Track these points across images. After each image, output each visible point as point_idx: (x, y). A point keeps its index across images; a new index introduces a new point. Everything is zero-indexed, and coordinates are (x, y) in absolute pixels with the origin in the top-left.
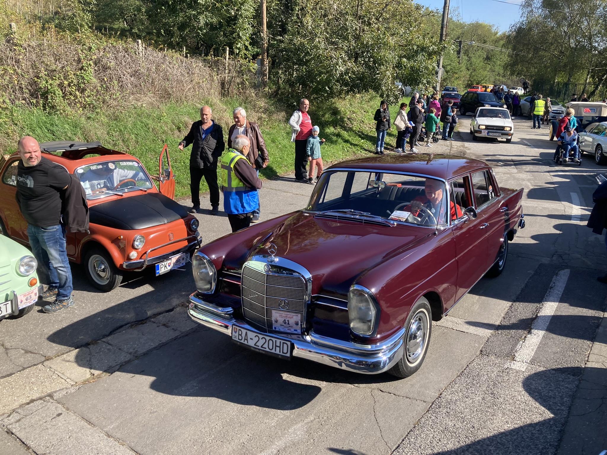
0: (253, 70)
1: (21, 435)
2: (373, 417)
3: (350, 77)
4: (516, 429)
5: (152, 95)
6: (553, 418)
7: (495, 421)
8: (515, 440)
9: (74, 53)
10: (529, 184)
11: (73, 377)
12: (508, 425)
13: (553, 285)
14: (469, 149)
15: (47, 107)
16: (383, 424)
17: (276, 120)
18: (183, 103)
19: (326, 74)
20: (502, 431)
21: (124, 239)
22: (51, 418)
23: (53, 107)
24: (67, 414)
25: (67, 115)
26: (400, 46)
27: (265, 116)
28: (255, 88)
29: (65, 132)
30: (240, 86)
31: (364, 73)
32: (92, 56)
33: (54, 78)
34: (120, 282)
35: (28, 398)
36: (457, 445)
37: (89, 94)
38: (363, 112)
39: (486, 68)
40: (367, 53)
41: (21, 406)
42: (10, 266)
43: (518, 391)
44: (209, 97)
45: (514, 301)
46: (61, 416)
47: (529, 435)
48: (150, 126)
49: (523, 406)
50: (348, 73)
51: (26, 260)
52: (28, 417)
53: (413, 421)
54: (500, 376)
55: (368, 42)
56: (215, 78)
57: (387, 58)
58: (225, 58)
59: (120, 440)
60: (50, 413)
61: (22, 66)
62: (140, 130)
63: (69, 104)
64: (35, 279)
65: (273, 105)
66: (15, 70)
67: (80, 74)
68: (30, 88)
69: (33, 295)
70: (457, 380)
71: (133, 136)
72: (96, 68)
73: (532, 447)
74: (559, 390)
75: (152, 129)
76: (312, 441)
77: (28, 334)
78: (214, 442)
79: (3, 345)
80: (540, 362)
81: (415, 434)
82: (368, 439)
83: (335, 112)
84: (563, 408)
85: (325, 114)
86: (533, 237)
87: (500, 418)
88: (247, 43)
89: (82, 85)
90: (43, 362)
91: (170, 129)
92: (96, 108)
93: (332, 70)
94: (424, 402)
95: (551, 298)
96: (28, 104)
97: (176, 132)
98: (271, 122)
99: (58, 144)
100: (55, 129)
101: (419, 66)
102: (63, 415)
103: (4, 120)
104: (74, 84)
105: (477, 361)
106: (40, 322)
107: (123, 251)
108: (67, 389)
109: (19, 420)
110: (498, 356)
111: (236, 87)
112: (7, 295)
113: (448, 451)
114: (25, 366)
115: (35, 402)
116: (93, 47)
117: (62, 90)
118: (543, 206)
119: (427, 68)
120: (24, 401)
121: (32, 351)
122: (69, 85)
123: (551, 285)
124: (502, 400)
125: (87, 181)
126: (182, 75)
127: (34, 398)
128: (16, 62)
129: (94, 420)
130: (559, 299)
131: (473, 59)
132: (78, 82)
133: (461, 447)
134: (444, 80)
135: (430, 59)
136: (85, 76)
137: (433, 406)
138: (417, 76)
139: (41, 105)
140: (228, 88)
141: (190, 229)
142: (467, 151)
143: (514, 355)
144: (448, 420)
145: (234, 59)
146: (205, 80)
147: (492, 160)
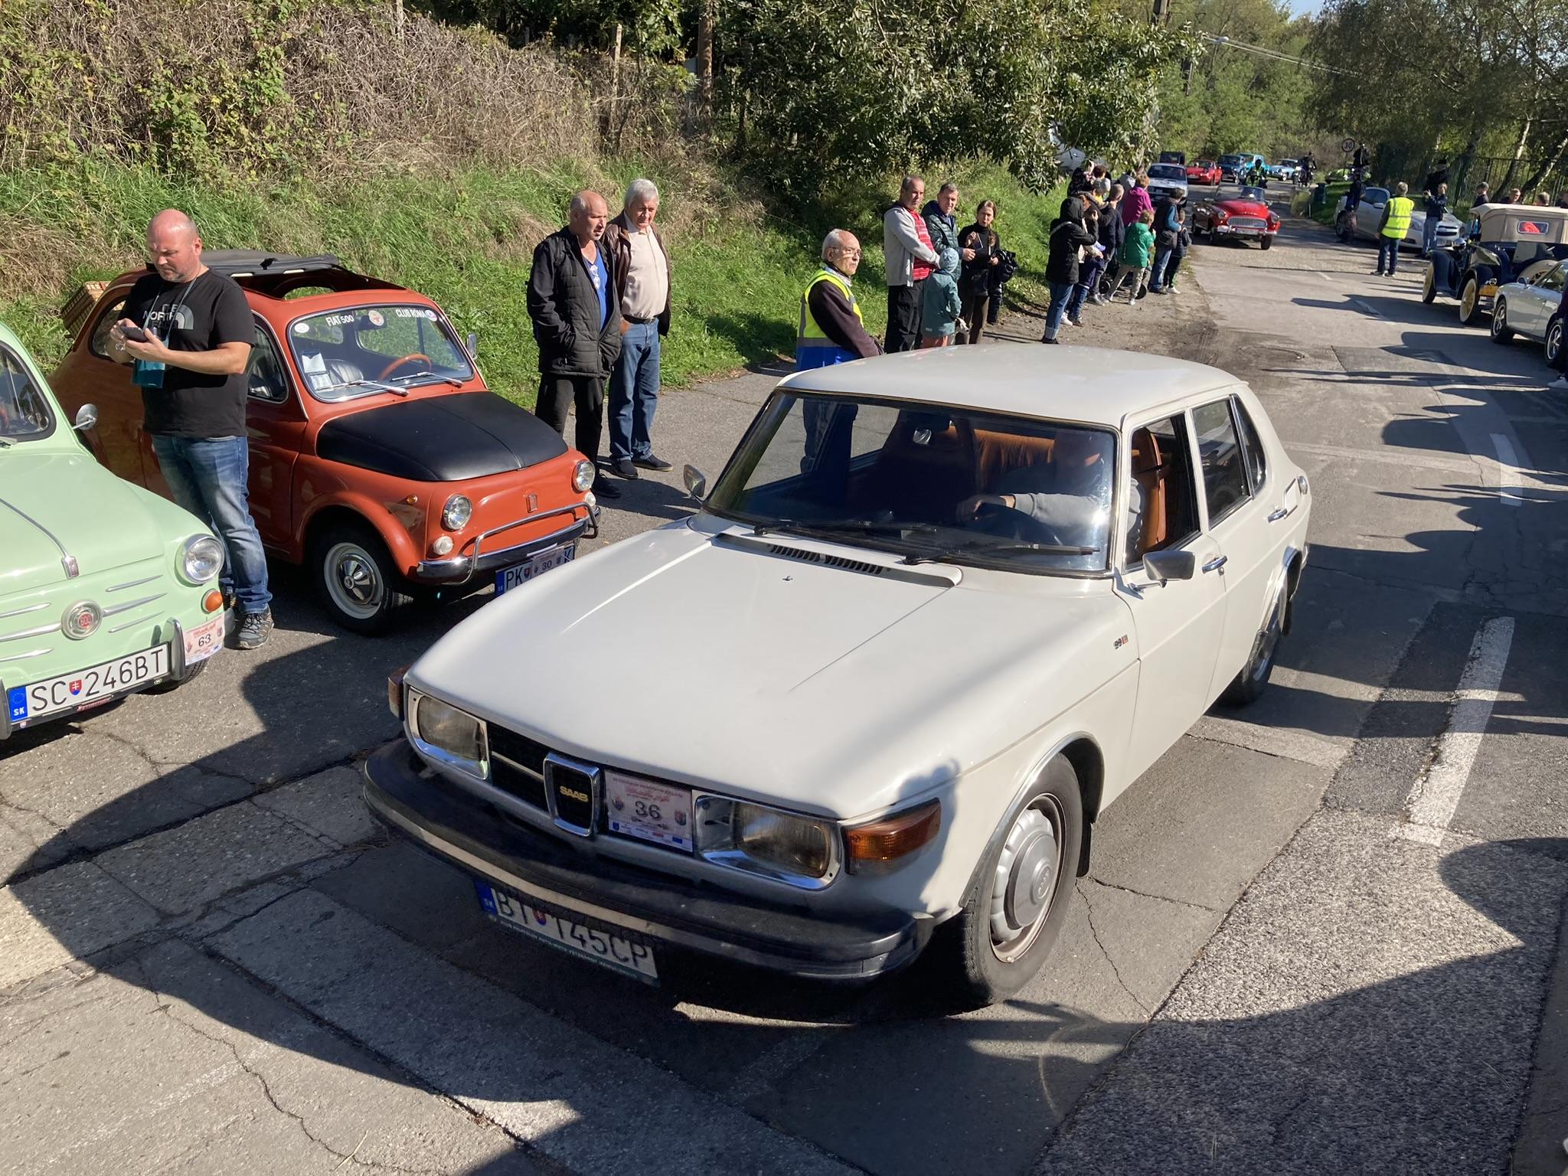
0: (685, 89)
1: (245, 960)
2: (1091, 937)
3: (932, 117)
4: (1435, 969)
5: (431, 143)
6: (1520, 948)
7: (1386, 954)
8: (1440, 996)
9: (236, 21)
10: (1384, 410)
11: (334, 831)
12: (1420, 964)
13: (1478, 652)
14: (1221, 318)
15: (169, 164)
16: (1119, 956)
17: (739, 223)
18: (508, 169)
19: (871, 106)
21: (420, 504)
22: (310, 922)
23: (184, 165)
24: (345, 914)
25: (220, 186)
26: (1064, 38)
27: (711, 210)
28: (686, 137)
29: (219, 231)
30: (649, 129)
31: (969, 108)
32: (280, 35)
33: (186, 86)
35: (237, 878)
36: (1305, 1004)
37: (274, 134)
39: (1253, 107)
40: (982, 55)
41: (226, 895)
42: (162, 560)
43: (1432, 890)
44: (572, 156)
45: (1386, 687)
46: (334, 919)
48: (427, 224)
49: (1447, 922)
50: (932, 106)
52: (250, 920)
53: (1189, 952)
54: (1383, 856)
55: (985, 24)
56: (586, 105)
57: (1030, 71)
58: (612, 53)
60: (304, 911)
61: (105, 51)
62: (403, 233)
63: (226, 159)
64: (214, 596)
65: (731, 183)
66: (87, 62)
67: (250, 78)
68: (124, 109)
69: (214, 632)
70: (1279, 865)
71: (386, 249)
72: (291, 67)
73: (1484, 1011)
74: (1528, 889)
75: (433, 233)
77: (200, 730)
79: (143, 755)
80: (1474, 826)
81: (1200, 978)
82: (1088, 987)
84: (1542, 929)
85: (860, 212)
86: (1412, 538)
87: (1399, 947)
88: (673, 16)
89: (257, 110)
90: (251, 796)
91: (477, 235)
92: (290, 172)
93: (889, 96)
94: (1207, 909)
95: (1477, 682)
96: (120, 153)
97: (492, 242)
98: (726, 227)
99: (229, 259)
101: (1113, 95)
102: (337, 916)
103: (66, 194)
104: (236, 106)
105: (1318, 822)
107: (420, 535)
108: (327, 859)
109: (230, 927)
110: (1368, 812)
111: (639, 130)
112: (157, 632)
114: (211, 804)
115: (258, 887)
116: (283, 9)
117: (205, 120)
118: (1428, 465)
119: (1131, 101)
120: (229, 885)
121: (220, 771)
122: (223, 108)
123: (1471, 653)
124: (1395, 909)
125: (320, 355)
126: (506, 93)
127: (251, 877)
128: (88, 40)
130: (1498, 686)
131: (1220, 86)
132: (246, 100)
133: (1314, 1007)
135: (1142, 76)
136: (263, 86)
137: (1231, 918)
138: (1107, 121)
139: (155, 158)
140: (618, 134)
141: (573, 485)
142: (1215, 322)
143: (1408, 810)
144: (1272, 949)
145: (635, 56)
146: (563, 108)
147: (1281, 346)
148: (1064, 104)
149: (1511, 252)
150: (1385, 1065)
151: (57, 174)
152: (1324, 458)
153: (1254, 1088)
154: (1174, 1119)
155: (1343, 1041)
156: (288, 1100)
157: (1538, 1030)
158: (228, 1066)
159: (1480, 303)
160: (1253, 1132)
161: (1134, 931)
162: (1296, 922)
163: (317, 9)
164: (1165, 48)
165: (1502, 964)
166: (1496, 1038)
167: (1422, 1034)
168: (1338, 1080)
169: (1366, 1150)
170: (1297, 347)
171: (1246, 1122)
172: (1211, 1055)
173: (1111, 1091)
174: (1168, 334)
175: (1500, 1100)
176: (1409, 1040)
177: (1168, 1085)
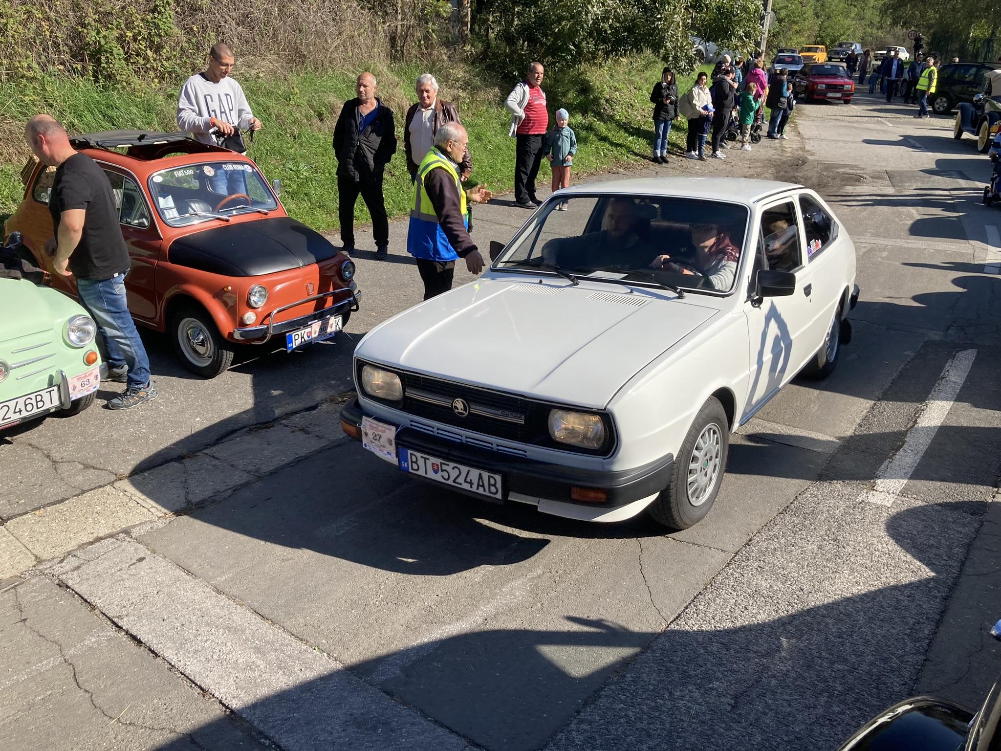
0: (445, 15)
1: (83, 590)
2: (638, 572)
3: (610, 26)
4: (870, 592)
5: (274, 57)
6: (933, 579)
7: (837, 581)
8: (869, 609)
10: (914, 212)
12: (859, 588)
13: (947, 373)
14: (813, 154)
15: (100, 77)
16: (655, 583)
17: (483, 102)
18: (327, 72)
19: (569, 21)
20: (849, 595)
21: (233, 292)
22: (129, 564)
23: (110, 77)
24: (153, 559)
25: (134, 90)
27: (464, 95)
28: (447, 47)
29: (132, 119)
30: (422, 42)
33: (110, 26)
34: (230, 362)
35: (91, 536)
36: (774, 616)
37: (169, 55)
38: (632, 88)
39: (849, 12)
42: (52, 331)
43: (878, 537)
44: (370, 62)
45: (879, 400)
46: (144, 562)
47: (893, 603)
48: (271, 110)
49: (884, 559)
50: (608, 19)
51: (78, 322)
52: (92, 563)
53: (703, 580)
54: (850, 514)
56: (380, 28)
59: (236, 598)
60: (126, 557)
61: (56, 5)
63: (136, 72)
64: (95, 353)
65: (478, 76)
66: (45, 13)
67: (152, 19)
68: (70, 43)
69: (92, 378)
70: (779, 520)
72: (178, 9)
73: (897, 620)
74: (947, 535)
75: (276, 116)
76: (539, 605)
77: (88, 440)
78: (384, 605)
79: (48, 457)
80: (917, 493)
81: (707, 598)
82: (629, 604)
83: (585, 88)
85: (568, 91)
86: (915, 298)
87: (847, 576)
89: (157, 39)
90: (113, 482)
93: (579, 13)
94: (722, 551)
95: (942, 394)
96: (69, 71)
97: (316, 121)
98: (474, 105)
99: (118, 135)
100: (114, 113)
102: (147, 560)
103: (31, 98)
104: (144, 38)
105: (812, 490)
106: (106, 423)
107: (233, 312)
108: (151, 522)
109: (78, 568)
110: (848, 484)
111: (415, 43)
112: (51, 378)
113: (758, 624)
114: (86, 488)
115: (102, 541)
117: (123, 47)
118: (937, 248)
119: (745, 9)
120: (86, 540)
121: (95, 466)
122: (135, 40)
123: (942, 374)
124: (850, 550)
125: (170, 196)
126: (324, 22)
127: (99, 536)
129: (194, 567)
130: (955, 397)
132: (150, 33)
133: (780, 619)
134: (774, 36)
136: (161, 23)
137: (737, 557)
138: (728, 23)
139: (91, 74)
140: (402, 47)
141: (341, 277)
142: (809, 157)
143: (875, 482)
144: (760, 578)
146: (362, 30)
147: (851, 171)
150: (820, 657)
151: (25, 86)
152: (865, 245)
153: (726, 673)
154: (666, 696)
156: (86, 681)
158: (55, 659)
160: (718, 703)
161: (668, 566)
162: (780, 561)
165: (918, 587)
166: (903, 638)
170: (862, 172)
171: (715, 697)
172: (702, 651)
173: (628, 675)
174: (775, 166)
177: (668, 670)
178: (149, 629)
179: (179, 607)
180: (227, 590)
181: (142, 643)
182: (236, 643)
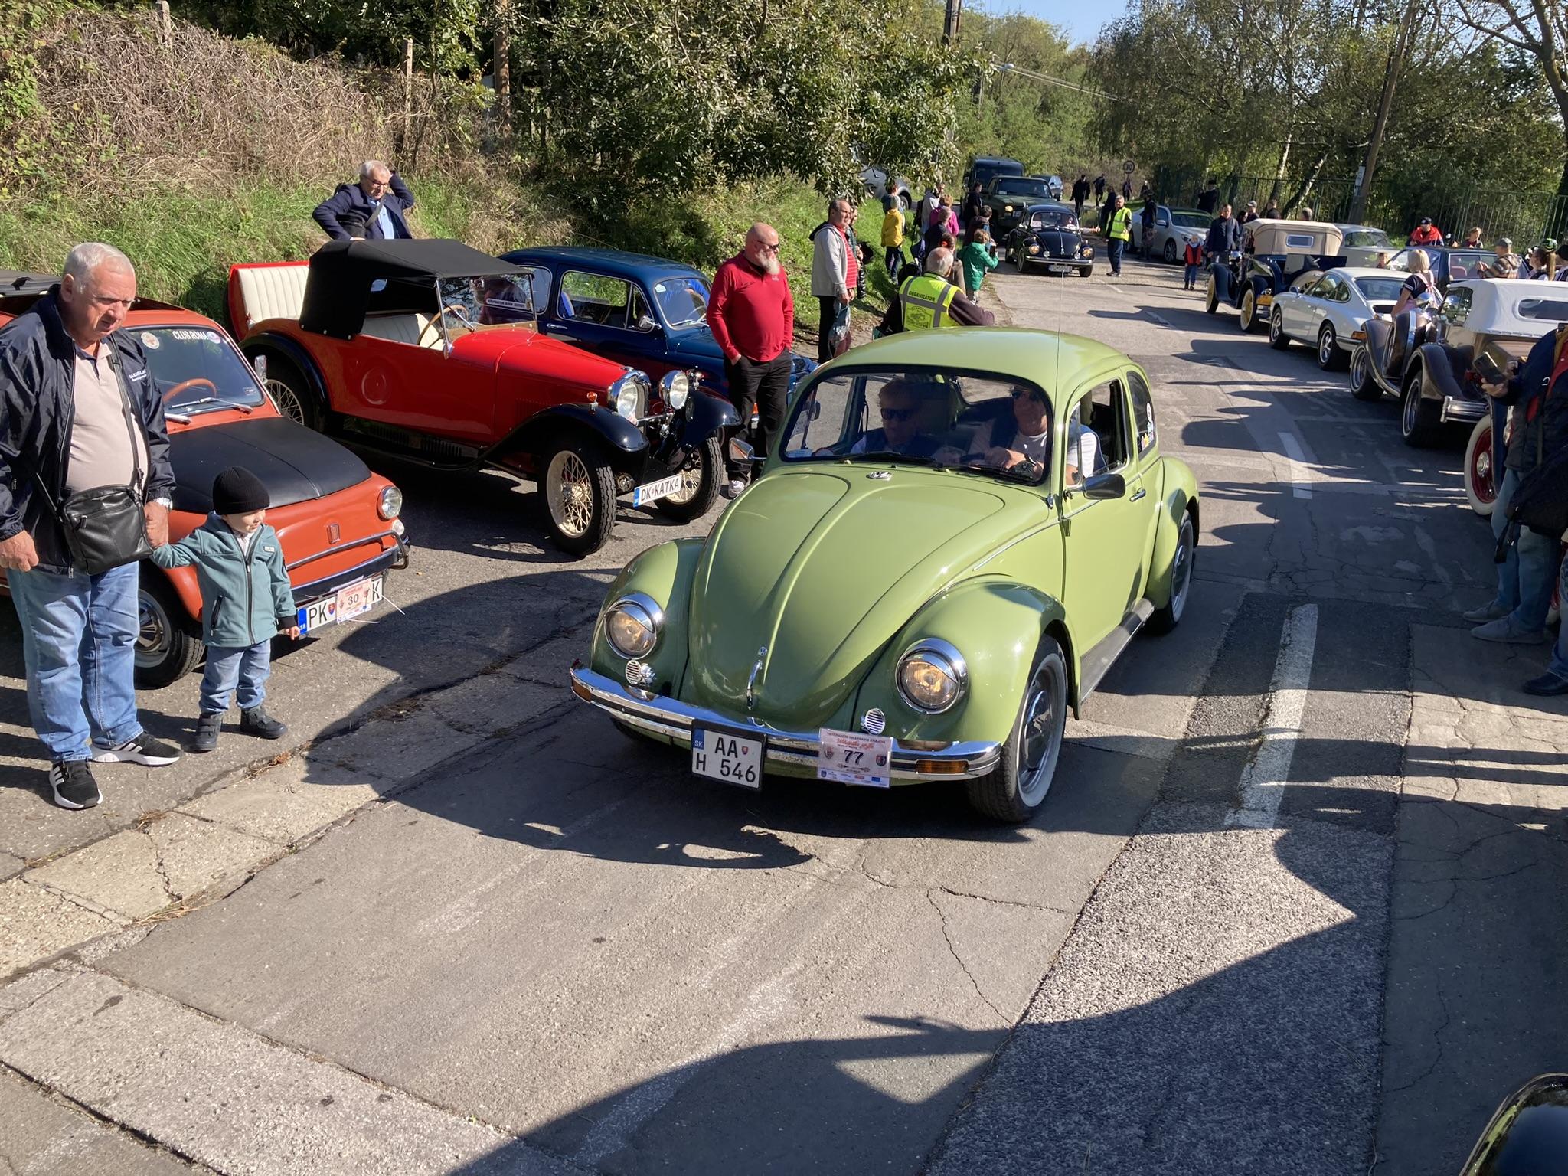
0: (482, 105)
1: (20, 1060)
2: (947, 949)
5: (209, 159)
6: (1353, 920)
7: (1234, 942)
8: (1287, 978)
11: (121, 904)
16: (976, 967)
17: (544, 242)
18: (296, 187)
19: (677, 123)
22: (95, 1009)
24: (135, 997)
26: (862, 58)
27: (516, 230)
28: (486, 156)
30: (447, 146)
31: (773, 125)
32: (32, 41)
35: (5, 967)
37: (27, 147)
39: (1040, 131)
40: (785, 70)
46: (121, 1007)
48: (209, 244)
49: (1287, 904)
50: (736, 123)
52: (22, 1013)
53: (1045, 957)
55: (784, 43)
56: (379, 120)
57: (833, 88)
58: (404, 68)
59: (307, 1049)
60: (85, 998)
62: (181, 255)
65: (535, 202)
70: (1124, 860)
71: (163, 272)
72: (45, 74)
73: (1328, 990)
75: (216, 253)
76: (813, 1016)
81: (1059, 983)
82: (949, 1002)
83: (695, 227)
84: (1374, 903)
85: (672, 229)
88: (468, 30)
89: (8, 122)
90: (21, 873)
92: (48, 189)
93: (695, 113)
94: (1059, 911)
95: (1292, 668)
101: (913, 113)
102: (125, 1001)
108: (113, 936)
110: (1203, 801)
111: (436, 148)
115: (30, 975)
116: (35, 15)
123: (1282, 640)
126: (289, 108)
127: (24, 963)
129: (216, 1006)
135: (938, 95)
136: (15, 97)
137: (1084, 919)
138: (909, 139)
140: (414, 152)
141: (379, 513)
143: (1240, 796)
144: (1126, 947)
145: (429, 73)
146: (354, 124)
148: (867, 120)
149: (1282, 264)
150: (1242, 1053)
153: (1120, 1091)
154: (1045, 1134)
155: (1202, 1033)
157: (1382, 1004)
159: (1258, 312)
160: (1123, 1138)
161: (989, 940)
162: (1147, 919)
163: (74, 15)
164: (960, 68)
166: (1344, 1016)
167: (1275, 1018)
168: (1201, 1072)
169: (1233, 1143)
171: (1116, 1128)
172: (1076, 1062)
173: (980, 1110)
175: (1355, 1080)
176: (1263, 1026)
177: (1036, 1096)
178: (164, 1117)
179: (209, 1075)
180: (288, 1037)
181: (156, 1142)
182: (329, 1126)
